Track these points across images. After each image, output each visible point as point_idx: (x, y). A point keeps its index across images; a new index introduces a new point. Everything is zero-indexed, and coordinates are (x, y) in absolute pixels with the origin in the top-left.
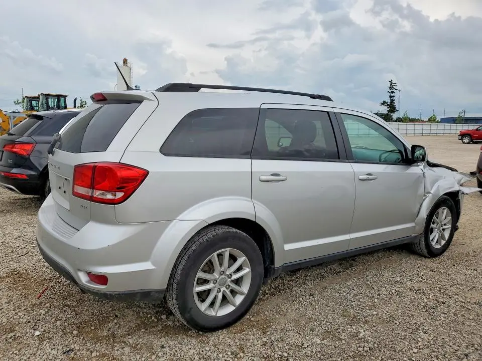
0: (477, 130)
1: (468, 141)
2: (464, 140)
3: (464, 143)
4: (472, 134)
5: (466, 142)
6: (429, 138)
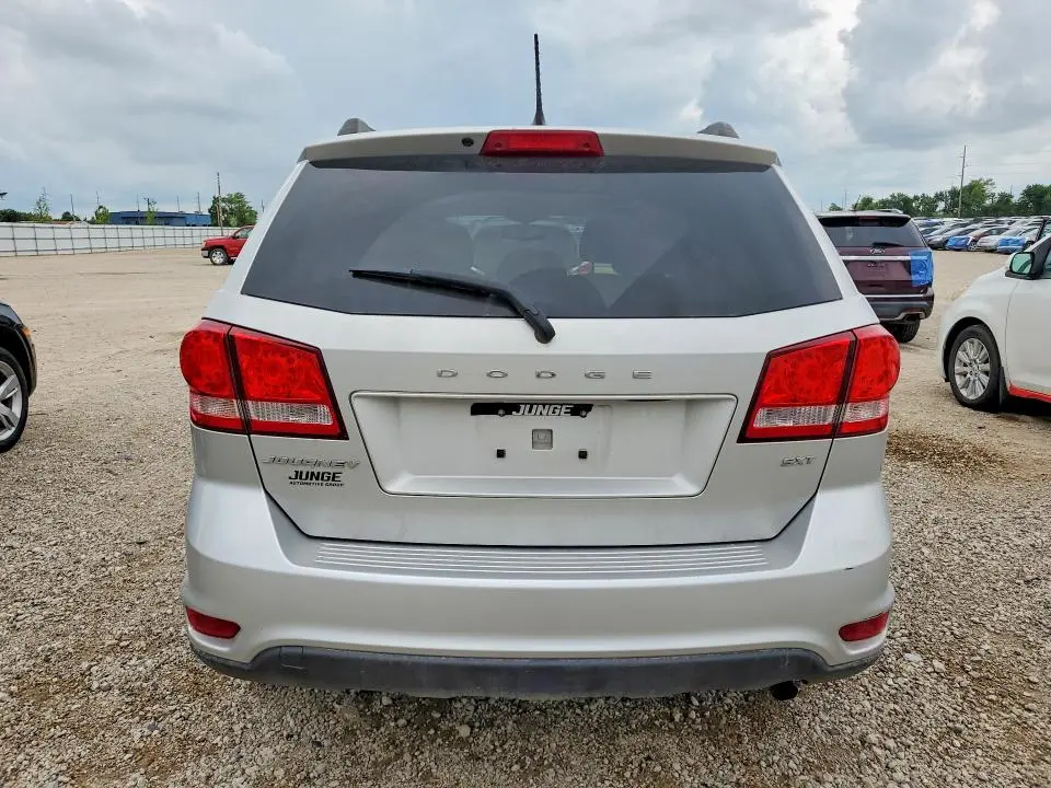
0: (234, 237)
1: (222, 260)
2: (214, 259)
3: (215, 264)
4: (227, 246)
5: (218, 261)
6: (105, 256)
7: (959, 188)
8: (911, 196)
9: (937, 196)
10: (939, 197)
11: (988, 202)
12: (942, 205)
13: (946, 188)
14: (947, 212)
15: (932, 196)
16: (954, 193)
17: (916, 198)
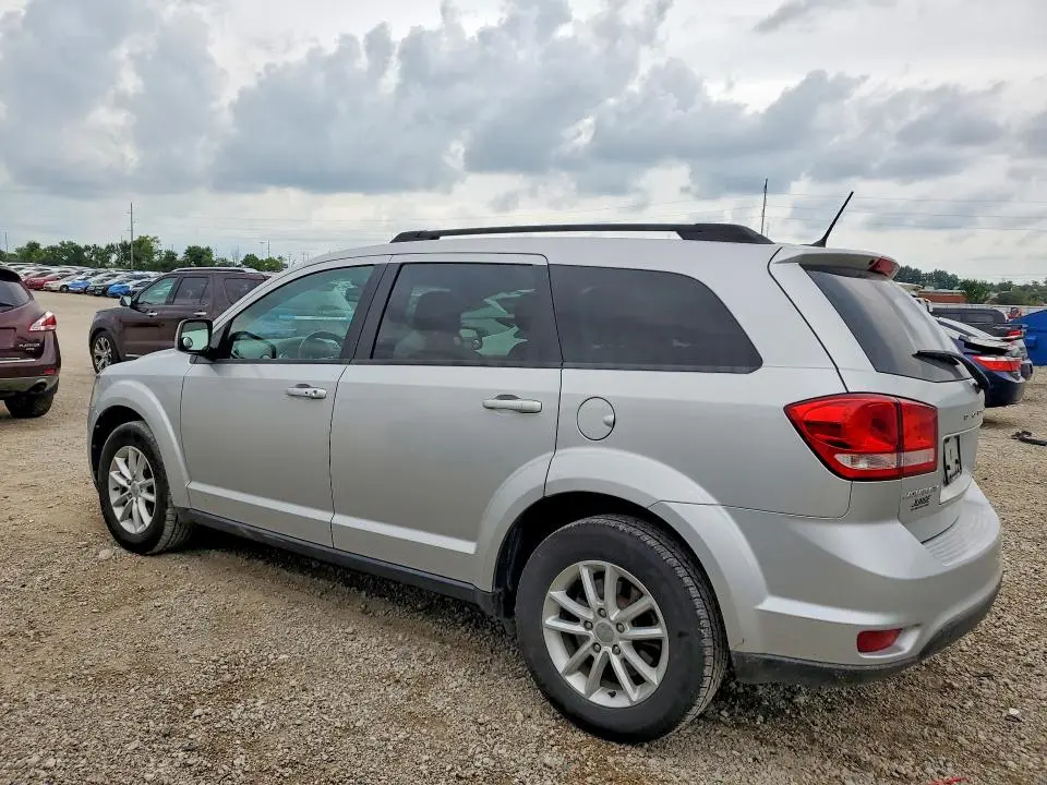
7: (129, 241)
8: (83, 246)
9: (108, 247)
10: (111, 249)
11: (156, 258)
12: (114, 258)
13: (117, 241)
14: (119, 264)
15: (104, 247)
16: (125, 247)
17: (87, 248)
